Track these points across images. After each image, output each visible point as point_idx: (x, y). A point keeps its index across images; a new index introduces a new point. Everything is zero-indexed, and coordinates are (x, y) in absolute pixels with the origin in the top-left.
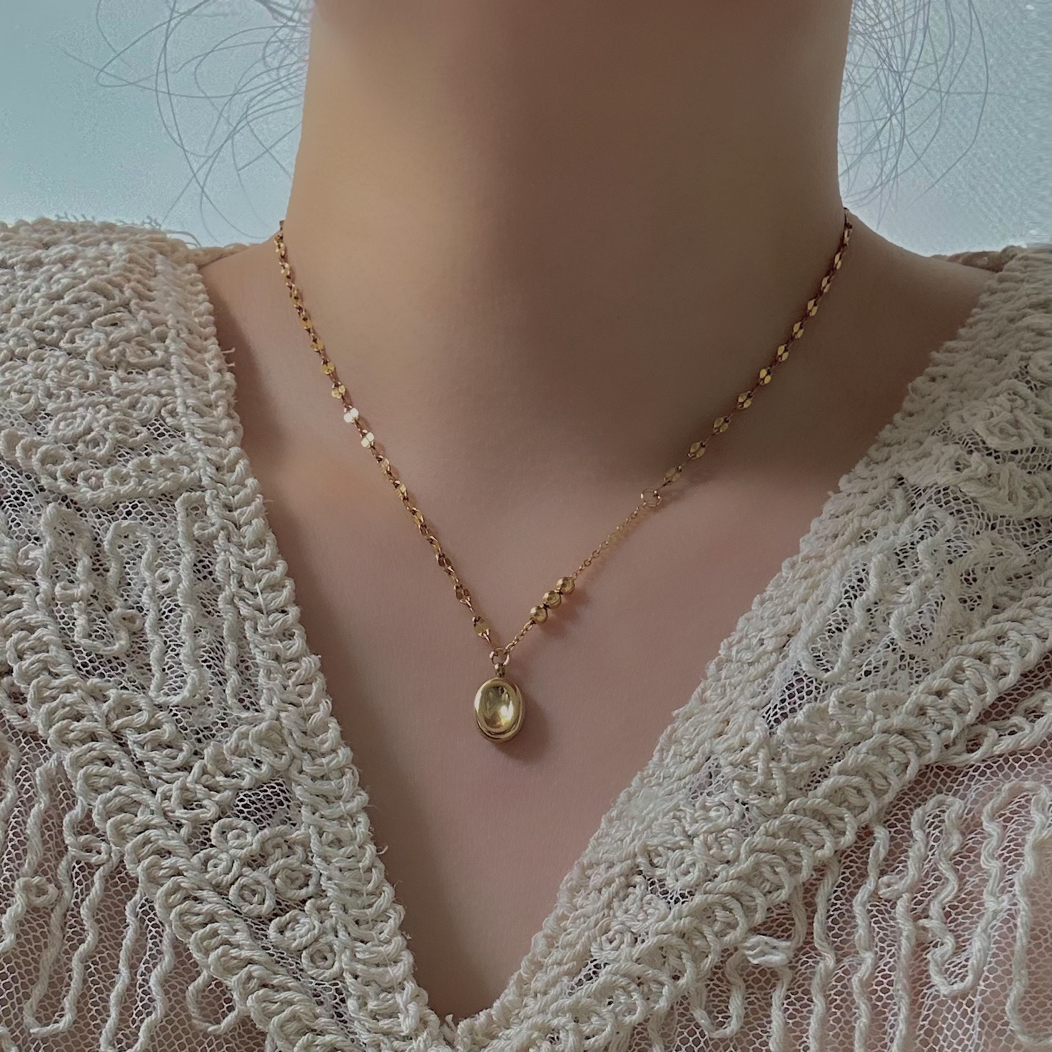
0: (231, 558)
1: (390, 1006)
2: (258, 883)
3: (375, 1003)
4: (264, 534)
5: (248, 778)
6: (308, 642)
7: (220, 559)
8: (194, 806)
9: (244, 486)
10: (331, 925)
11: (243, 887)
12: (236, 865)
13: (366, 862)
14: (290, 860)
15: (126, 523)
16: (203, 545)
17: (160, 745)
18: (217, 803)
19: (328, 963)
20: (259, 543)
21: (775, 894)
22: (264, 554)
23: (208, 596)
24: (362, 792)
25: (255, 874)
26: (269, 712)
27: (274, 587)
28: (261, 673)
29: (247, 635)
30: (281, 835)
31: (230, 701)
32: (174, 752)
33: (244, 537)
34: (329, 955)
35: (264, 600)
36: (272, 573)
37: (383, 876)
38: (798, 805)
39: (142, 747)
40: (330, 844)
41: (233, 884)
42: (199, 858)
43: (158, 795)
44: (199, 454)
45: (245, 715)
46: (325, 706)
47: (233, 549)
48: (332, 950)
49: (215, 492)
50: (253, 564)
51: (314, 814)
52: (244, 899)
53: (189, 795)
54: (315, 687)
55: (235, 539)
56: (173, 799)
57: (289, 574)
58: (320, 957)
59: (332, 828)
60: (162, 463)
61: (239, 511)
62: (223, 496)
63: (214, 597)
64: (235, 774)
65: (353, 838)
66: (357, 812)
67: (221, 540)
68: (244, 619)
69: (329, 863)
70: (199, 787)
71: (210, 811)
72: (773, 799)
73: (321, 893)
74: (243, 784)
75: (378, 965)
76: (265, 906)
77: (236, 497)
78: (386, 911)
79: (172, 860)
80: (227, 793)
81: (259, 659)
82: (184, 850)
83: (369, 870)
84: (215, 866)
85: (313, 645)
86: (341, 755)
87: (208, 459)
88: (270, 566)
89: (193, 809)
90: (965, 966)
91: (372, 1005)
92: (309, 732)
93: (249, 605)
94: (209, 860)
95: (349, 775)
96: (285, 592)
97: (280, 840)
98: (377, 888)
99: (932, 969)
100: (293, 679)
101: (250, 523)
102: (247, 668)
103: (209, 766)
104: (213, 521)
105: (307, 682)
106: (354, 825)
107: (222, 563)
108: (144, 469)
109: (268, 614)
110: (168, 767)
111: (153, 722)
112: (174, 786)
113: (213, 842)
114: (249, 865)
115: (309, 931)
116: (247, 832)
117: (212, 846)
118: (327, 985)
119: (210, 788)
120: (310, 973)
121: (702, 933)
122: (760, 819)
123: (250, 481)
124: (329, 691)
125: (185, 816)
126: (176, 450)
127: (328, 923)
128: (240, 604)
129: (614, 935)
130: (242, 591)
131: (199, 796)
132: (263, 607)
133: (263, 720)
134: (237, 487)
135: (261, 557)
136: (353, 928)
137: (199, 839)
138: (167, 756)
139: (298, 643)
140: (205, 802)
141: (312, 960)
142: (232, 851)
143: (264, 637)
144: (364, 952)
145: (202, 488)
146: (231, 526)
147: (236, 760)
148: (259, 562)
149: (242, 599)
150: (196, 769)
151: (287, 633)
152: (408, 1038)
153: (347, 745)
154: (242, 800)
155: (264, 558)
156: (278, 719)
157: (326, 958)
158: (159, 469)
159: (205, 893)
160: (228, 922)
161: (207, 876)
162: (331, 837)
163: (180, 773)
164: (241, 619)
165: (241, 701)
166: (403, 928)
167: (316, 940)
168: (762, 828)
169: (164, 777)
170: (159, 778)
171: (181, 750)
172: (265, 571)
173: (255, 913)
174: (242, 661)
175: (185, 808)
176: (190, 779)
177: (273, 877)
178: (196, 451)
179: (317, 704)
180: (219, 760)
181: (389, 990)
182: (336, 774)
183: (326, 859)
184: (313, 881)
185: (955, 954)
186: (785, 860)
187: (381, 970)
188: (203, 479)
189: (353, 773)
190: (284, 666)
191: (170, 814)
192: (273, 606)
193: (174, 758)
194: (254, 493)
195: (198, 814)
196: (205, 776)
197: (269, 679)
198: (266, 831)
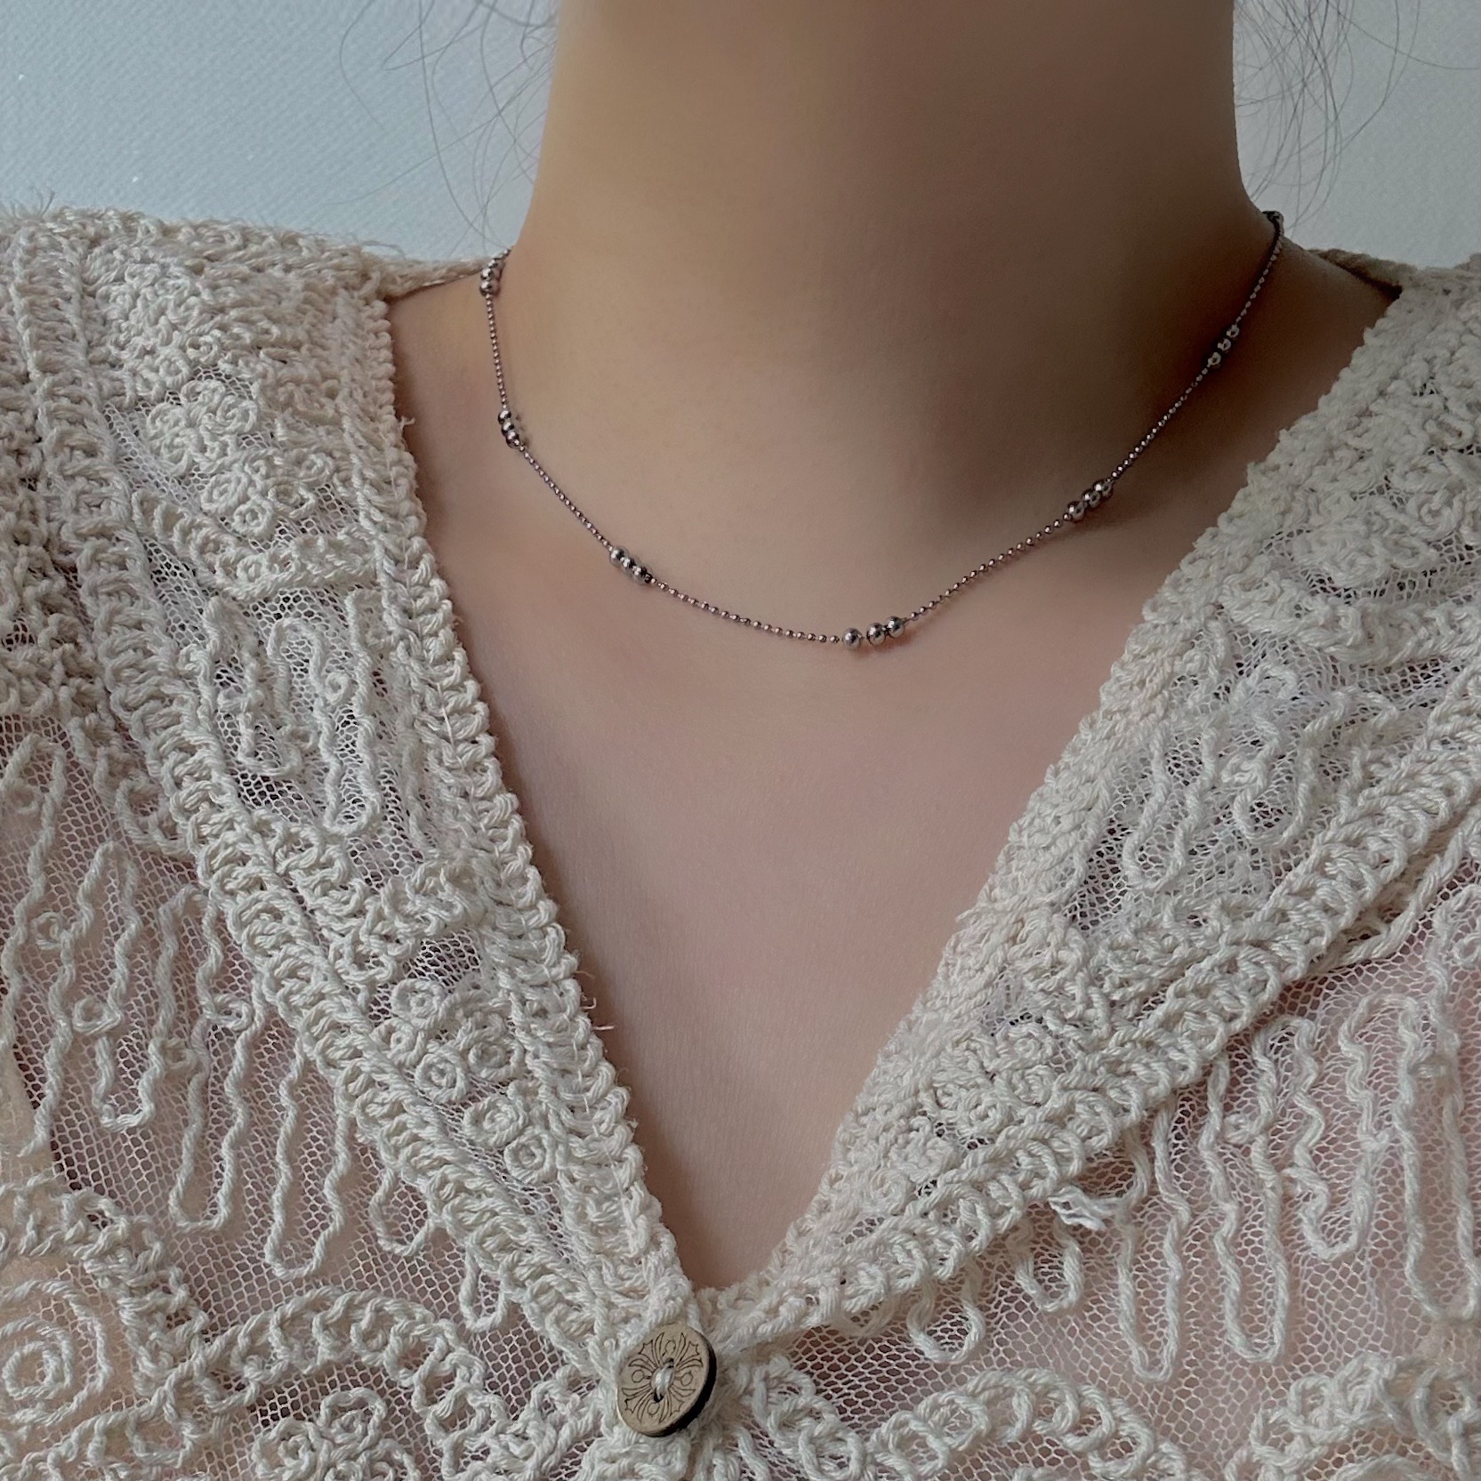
1: (615, 1218)
2: (447, 1061)
4: (453, 650)
5: (435, 921)
6: (504, 779)
8: (370, 964)
9: (430, 587)
10: (540, 1112)
11: (429, 1067)
12: (420, 1037)
13: (578, 1037)
14: (486, 1032)
17: (328, 888)
18: (396, 958)
19: (535, 1161)
20: (447, 659)
21: (1097, 1139)
22: (453, 672)
24: (569, 956)
25: (442, 1050)
27: (463, 712)
28: (447, 812)
29: (431, 767)
32: (346, 894)
33: (428, 651)
34: (537, 1152)
35: (451, 727)
36: (461, 696)
37: (601, 1055)
39: (313, 892)
40: (535, 1015)
41: (418, 1063)
43: (331, 953)
44: (375, 543)
46: (524, 852)
47: (415, 664)
48: (541, 1146)
49: (393, 593)
50: (439, 685)
51: (513, 978)
52: (431, 1082)
53: (362, 950)
54: (510, 831)
55: (417, 652)
56: (345, 957)
58: (526, 1153)
59: (534, 996)
61: (423, 619)
62: (402, 598)
64: (418, 916)
65: (561, 1009)
66: (564, 978)
67: (400, 651)
68: (428, 747)
69: (534, 1037)
70: (373, 938)
71: (390, 969)
73: (525, 1074)
76: (457, 1088)
77: (419, 601)
78: (604, 1095)
81: (444, 794)
83: (582, 1047)
84: (398, 1041)
86: (542, 911)
87: (385, 550)
88: (459, 687)
89: (369, 968)
90: (1346, 1222)
91: (592, 1215)
92: (503, 883)
93: (433, 732)
94: (391, 1034)
95: (553, 935)
96: (477, 719)
98: (594, 1068)
99: (1307, 1229)
100: (485, 821)
101: (435, 636)
103: (386, 909)
104: (390, 629)
105: (501, 826)
106: (561, 994)
109: (456, 745)
110: (341, 914)
111: (323, 859)
113: (394, 1010)
114: (436, 1038)
115: (512, 1121)
116: (433, 995)
117: (393, 1015)
118: (535, 1191)
119: (388, 939)
120: (514, 1174)
123: (436, 583)
125: (361, 978)
127: (535, 1111)
128: (423, 730)
130: (425, 714)
131: (375, 950)
132: (450, 736)
134: (420, 589)
135: (449, 675)
136: (567, 1117)
137: (379, 1006)
138: (339, 901)
139: (491, 779)
141: (517, 1158)
143: (450, 770)
144: (581, 1148)
145: (378, 586)
146: (412, 636)
147: (420, 901)
148: (446, 681)
149: (424, 724)
150: (370, 916)
151: (478, 767)
154: (427, 955)
155: (451, 678)
157: (533, 1156)
159: (388, 1077)
161: (390, 1055)
162: (535, 1006)
163: (353, 921)
164: (423, 747)
167: (520, 1132)
169: (336, 928)
170: (332, 930)
171: (354, 891)
172: (453, 693)
173: (445, 1100)
175: (359, 968)
176: (363, 928)
178: (371, 538)
180: (398, 900)
181: (613, 1197)
182: (537, 933)
183: (530, 1032)
184: (515, 1057)
185: (1330, 1208)
188: (380, 574)
189: (557, 933)
190: (474, 805)
191: (344, 977)
192: (462, 734)
193: (347, 902)
194: (441, 597)
195: (375, 974)
196: (381, 923)
197: (457, 819)
198: (455, 995)
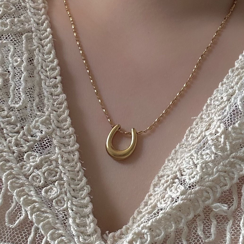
0: (40, 58)
1: (84, 223)
3: (79, 221)
4: (51, 50)
5: (38, 137)
6: (63, 90)
7: (36, 58)
8: (19, 146)
9: (46, 31)
10: (65, 190)
11: (34, 176)
12: (32, 168)
13: (77, 169)
14: (50, 167)
15: (4, 42)
16: (31, 52)
17: (9, 123)
18: (27, 146)
19: (62, 205)
20: (49, 53)
21: (225, 187)
22: (51, 57)
23: (31, 70)
24: (77, 144)
25: (38, 172)
26: (47, 113)
27: (53, 69)
28: (46, 99)
29: (42, 85)
30: (48, 158)
31: (35, 108)
32: (14, 126)
33: (45, 51)
34: (63, 202)
35: (49, 74)
36: (53, 64)
37: (83, 174)
38: (234, 155)
39: (4, 123)
40: (66, 161)
41: (31, 175)
42: (20, 165)
43: (7, 141)
44: (31, 19)
45: (38, 113)
46: (67, 112)
47: (41, 55)
48: (64, 200)
49: (36, 33)
50: (47, 61)
51: (60, 150)
52: (34, 180)
53: (18, 142)
54: (63, 105)
55: (41, 51)
56: (12, 143)
57: (59, 65)
58: (60, 202)
59: (66, 156)
60: (19, 21)
61: (44, 41)
62: (38, 35)
63: (32, 71)
64: (34, 135)
65: (73, 160)
66: (75, 151)
67: (37, 51)
68: (42, 80)
69: (65, 168)
70: (22, 140)
71: (25, 149)
72: (226, 153)
73: (61, 179)
74: (37, 139)
75: (80, 207)
76: (41, 183)
77: (43, 35)
78: (83, 187)
79: (10, 164)
80: (32, 143)
81: (46, 94)
82: (15, 161)
83: (78, 172)
84: (25, 168)
85: (65, 90)
86: (70, 130)
87: (34, 21)
88: (52, 62)
89: (19, 147)
91: (78, 221)
92: (60, 121)
93: (44, 75)
94: (23, 166)
95: (73, 138)
96: (57, 71)
97: (47, 160)
98: (81, 178)
100: (56, 102)
101: (47, 46)
102: (41, 97)
103: (26, 133)
104: (35, 44)
105: (61, 103)
106: (74, 156)
107: (36, 59)
108: (12, 23)
109: (51, 78)
110: (12, 131)
111: (8, 115)
112: (13, 138)
113: (25, 160)
114: (37, 168)
115: (56, 193)
116: (37, 157)
117: (24, 161)
118: (61, 212)
119: (26, 140)
120: (56, 208)
121: (198, 201)
122: (221, 160)
123: (48, 29)
124: (69, 107)
125: (16, 149)
126: (23, 17)
127: (63, 190)
128: (41, 74)
129: (166, 199)
130: (42, 70)
131: (22, 143)
132: (49, 76)
133: (44, 116)
134: (44, 32)
135: (50, 58)
136: (72, 192)
137: (20, 158)
138: (12, 128)
139: (59, 90)
140: (23, 145)
141: (57, 203)
142: (31, 163)
143: (48, 86)
144: (76, 202)
145: (32, 32)
146: (41, 46)
147: (34, 130)
148: (48, 60)
149: (42, 73)
150: (21, 134)
151: (56, 86)
152: (89, 236)
153: (73, 127)
154: (36, 145)
155: (50, 59)
156: (50, 116)
157: (61, 203)
158: (17, 23)
159: (21, 176)
160: (28, 187)
161: (22, 171)
162: (66, 159)
163: (16, 134)
164: (41, 80)
165: (38, 108)
166: (89, 194)
167: (58, 196)
168: (222, 163)
169: (10, 135)
170: (8, 135)
171: (17, 126)
172: (51, 63)
173: (37, 186)
174: (40, 94)
175: (16, 146)
176: (19, 136)
177: (44, 173)
178: (31, 17)
179: (64, 112)
180: (29, 130)
181: (84, 217)
182: (68, 137)
183: (63, 167)
184: (58, 174)
186: (229, 175)
187: (81, 209)
188: (33, 28)
189: (74, 137)
190: (54, 97)
191: (11, 148)
192: (52, 76)
193: (14, 129)
194: (49, 34)
195: (21, 149)
196: (24, 136)
197: (48, 101)
198: (43, 156)
